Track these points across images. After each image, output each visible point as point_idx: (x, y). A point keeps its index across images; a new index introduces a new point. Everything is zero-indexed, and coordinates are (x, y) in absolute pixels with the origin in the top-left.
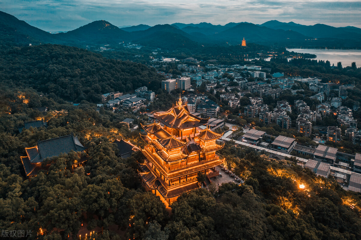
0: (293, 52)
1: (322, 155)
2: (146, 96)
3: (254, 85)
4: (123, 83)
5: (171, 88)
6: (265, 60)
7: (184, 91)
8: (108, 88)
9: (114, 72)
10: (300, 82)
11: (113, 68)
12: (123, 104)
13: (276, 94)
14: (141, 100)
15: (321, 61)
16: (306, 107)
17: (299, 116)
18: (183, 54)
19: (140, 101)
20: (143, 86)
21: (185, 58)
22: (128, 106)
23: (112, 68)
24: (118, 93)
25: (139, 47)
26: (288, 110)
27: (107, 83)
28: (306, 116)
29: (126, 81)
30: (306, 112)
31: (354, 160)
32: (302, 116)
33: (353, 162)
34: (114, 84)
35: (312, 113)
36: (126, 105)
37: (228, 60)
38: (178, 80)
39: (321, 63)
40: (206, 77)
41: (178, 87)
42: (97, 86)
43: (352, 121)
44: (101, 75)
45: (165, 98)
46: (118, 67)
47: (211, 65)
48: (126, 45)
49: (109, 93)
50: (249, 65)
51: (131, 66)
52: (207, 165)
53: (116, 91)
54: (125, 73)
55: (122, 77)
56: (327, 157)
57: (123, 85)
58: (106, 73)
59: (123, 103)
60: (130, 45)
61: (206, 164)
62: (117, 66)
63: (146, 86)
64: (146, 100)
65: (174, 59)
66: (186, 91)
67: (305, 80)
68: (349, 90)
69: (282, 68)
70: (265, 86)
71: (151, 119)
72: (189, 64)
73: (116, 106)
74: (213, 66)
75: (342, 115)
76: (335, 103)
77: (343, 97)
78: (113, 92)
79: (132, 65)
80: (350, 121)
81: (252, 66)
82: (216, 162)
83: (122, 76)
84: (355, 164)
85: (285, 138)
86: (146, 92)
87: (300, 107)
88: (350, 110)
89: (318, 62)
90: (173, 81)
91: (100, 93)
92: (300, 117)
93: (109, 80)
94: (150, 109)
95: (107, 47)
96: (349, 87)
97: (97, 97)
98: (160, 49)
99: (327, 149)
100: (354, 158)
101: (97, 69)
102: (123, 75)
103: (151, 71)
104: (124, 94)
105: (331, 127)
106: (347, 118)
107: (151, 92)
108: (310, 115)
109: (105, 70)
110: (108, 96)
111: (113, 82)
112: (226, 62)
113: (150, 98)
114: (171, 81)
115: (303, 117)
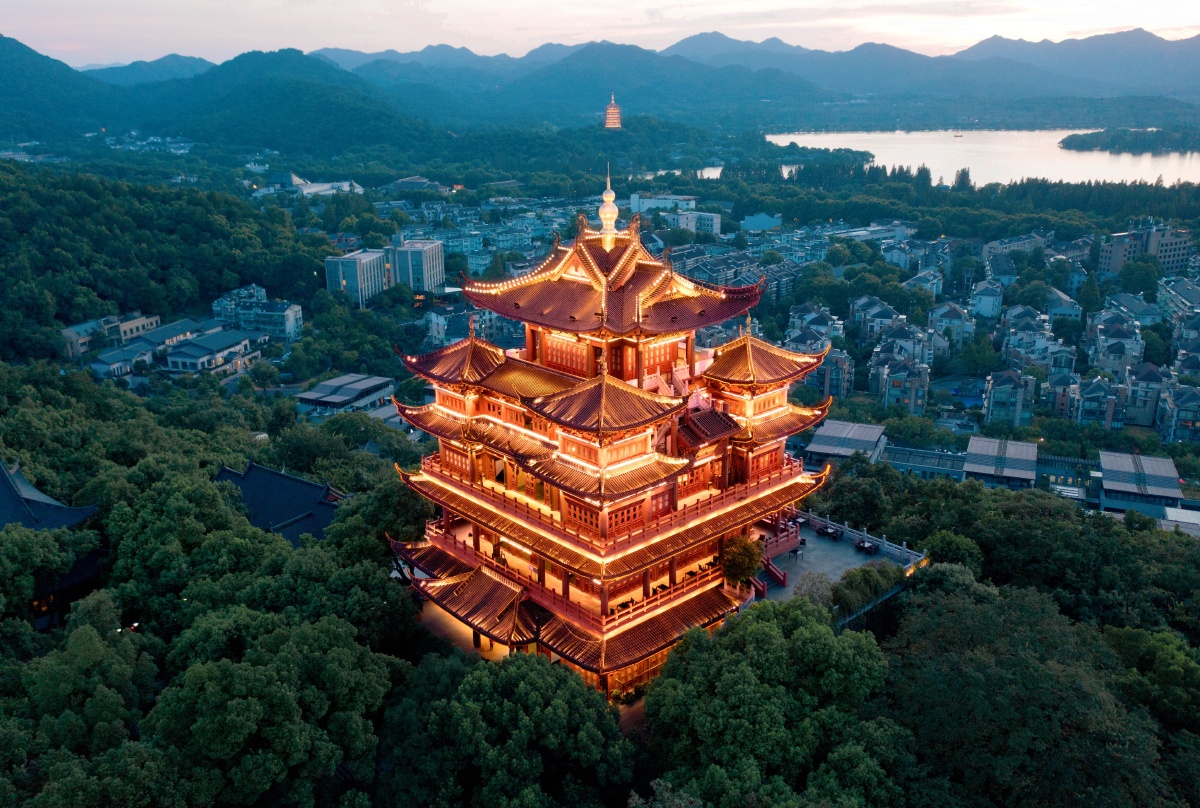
0: (793, 145)
1: (991, 470)
2: (264, 323)
3: (690, 255)
4: (152, 276)
5: (366, 287)
6: (702, 176)
7: (421, 297)
8: (86, 300)
9: (104, 228)
10: (849, 241)
11: (95, 214)
12: (170, 359)
13: (779, 282)
14: (247, 342)
15: (901, 168)
16: (894, 316)
17: (877, 349)
18: (376, 167)
19: (244, 343)
20: (244, 283)
21: (391, 179)
22: (194, 365)
23: (89, 215)
24: (135, 318)
25: (183, 148)
26: (836, 333)
27: (79, 277)
28: (901, 348)
29: (164, 268)
30: (903, 334)
31: (1099, 474)
32: (888, 349)
33: (1098, 481)
34: (110, 281)
35: (921, 335)
36: (184, 364)
37: (562, 180)
38: (394, 251)
39: (901, 175)
40: (501, 238)
41: (393, 280)
42: (31, 290)
43: (1059, 352)
44: (40, 244)
45: (347, 327)
46: (115, 207)
47: (502, 199)
48: (119, 142)
49: (97, 318)
50: (648, 194)
51: (176, 204)
52: (758, 503)
53: (125, 311)
54: (156, 231)
55: (141, 250)
56: (1008, 472)
57: (153, 284)
58: (66, 235)
59: (171, 355)
60: (138, 138)
61: (754, 498)
62: (110, 203)
63: (260, 284)
64: (267, 338)
65: (346, 186)
66: (429, 295)
67: (861, 233)
68: (1016, 257)
69: (770, 199)
70: (735, 258)
71: (309, 408)
72: (416, 199)
73: (139, 369)
74: (509, 203)
75: (1020, 335)
76: (984, 298)
77: (1005, 280)
78: (110, 314)
79: (179, 197)
80: (1053, 353)
81: (660, 197)
82: (791, 487)
83: (144, 245)
84: (1107, 485)
85: (850, 428)
86: (264, 307)
87: (873, 321)
88: (1043, 317)
89: (889, 172)
90: (371, 258)
91: (54, 321)
92: (881, 352)
93: (88, 263)
94: (294, 373)
95: (33, 152)
96: (1015, 246)
97: (43, 337)
98: (276, 152)
99: (1003, 448)
100: (1098, 468)
101: (15, 217)
102: (147, 242)
103: (268, 224)
104: (163, 322)
105: (1001, 376)
106: (1041, 343)
107: (285, 304)
108: (914, 344)
109: (59, 222)
110: (91, 335)
111: (103, 271)
112: (557, 187)
113: (283, 331)
114: (366, 258)
115: (892, 351)
